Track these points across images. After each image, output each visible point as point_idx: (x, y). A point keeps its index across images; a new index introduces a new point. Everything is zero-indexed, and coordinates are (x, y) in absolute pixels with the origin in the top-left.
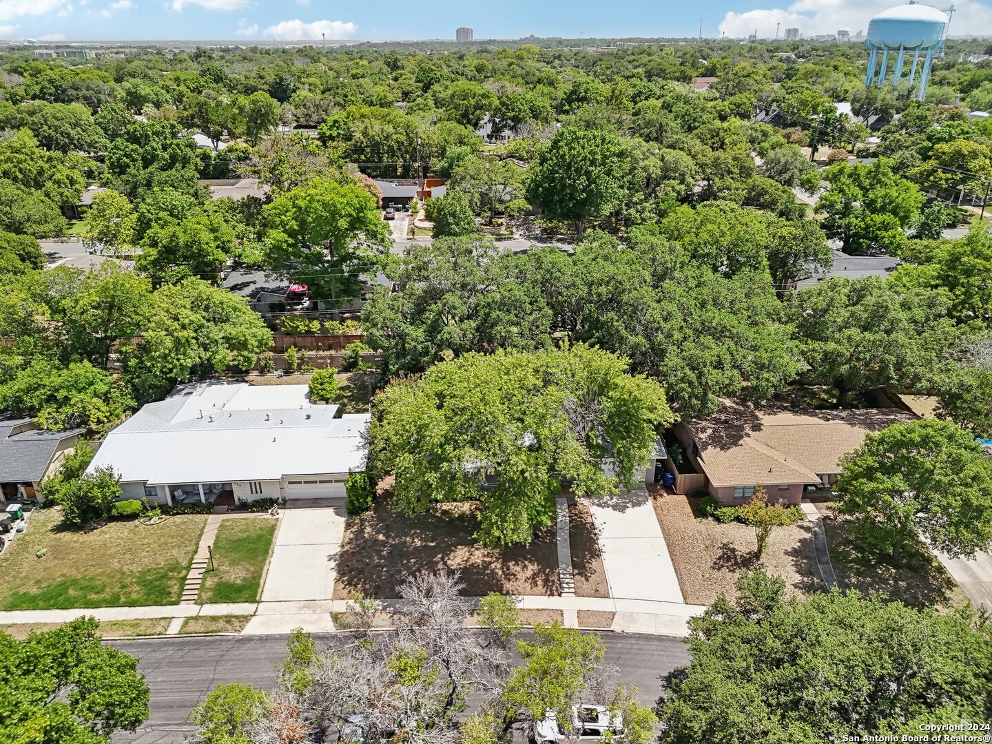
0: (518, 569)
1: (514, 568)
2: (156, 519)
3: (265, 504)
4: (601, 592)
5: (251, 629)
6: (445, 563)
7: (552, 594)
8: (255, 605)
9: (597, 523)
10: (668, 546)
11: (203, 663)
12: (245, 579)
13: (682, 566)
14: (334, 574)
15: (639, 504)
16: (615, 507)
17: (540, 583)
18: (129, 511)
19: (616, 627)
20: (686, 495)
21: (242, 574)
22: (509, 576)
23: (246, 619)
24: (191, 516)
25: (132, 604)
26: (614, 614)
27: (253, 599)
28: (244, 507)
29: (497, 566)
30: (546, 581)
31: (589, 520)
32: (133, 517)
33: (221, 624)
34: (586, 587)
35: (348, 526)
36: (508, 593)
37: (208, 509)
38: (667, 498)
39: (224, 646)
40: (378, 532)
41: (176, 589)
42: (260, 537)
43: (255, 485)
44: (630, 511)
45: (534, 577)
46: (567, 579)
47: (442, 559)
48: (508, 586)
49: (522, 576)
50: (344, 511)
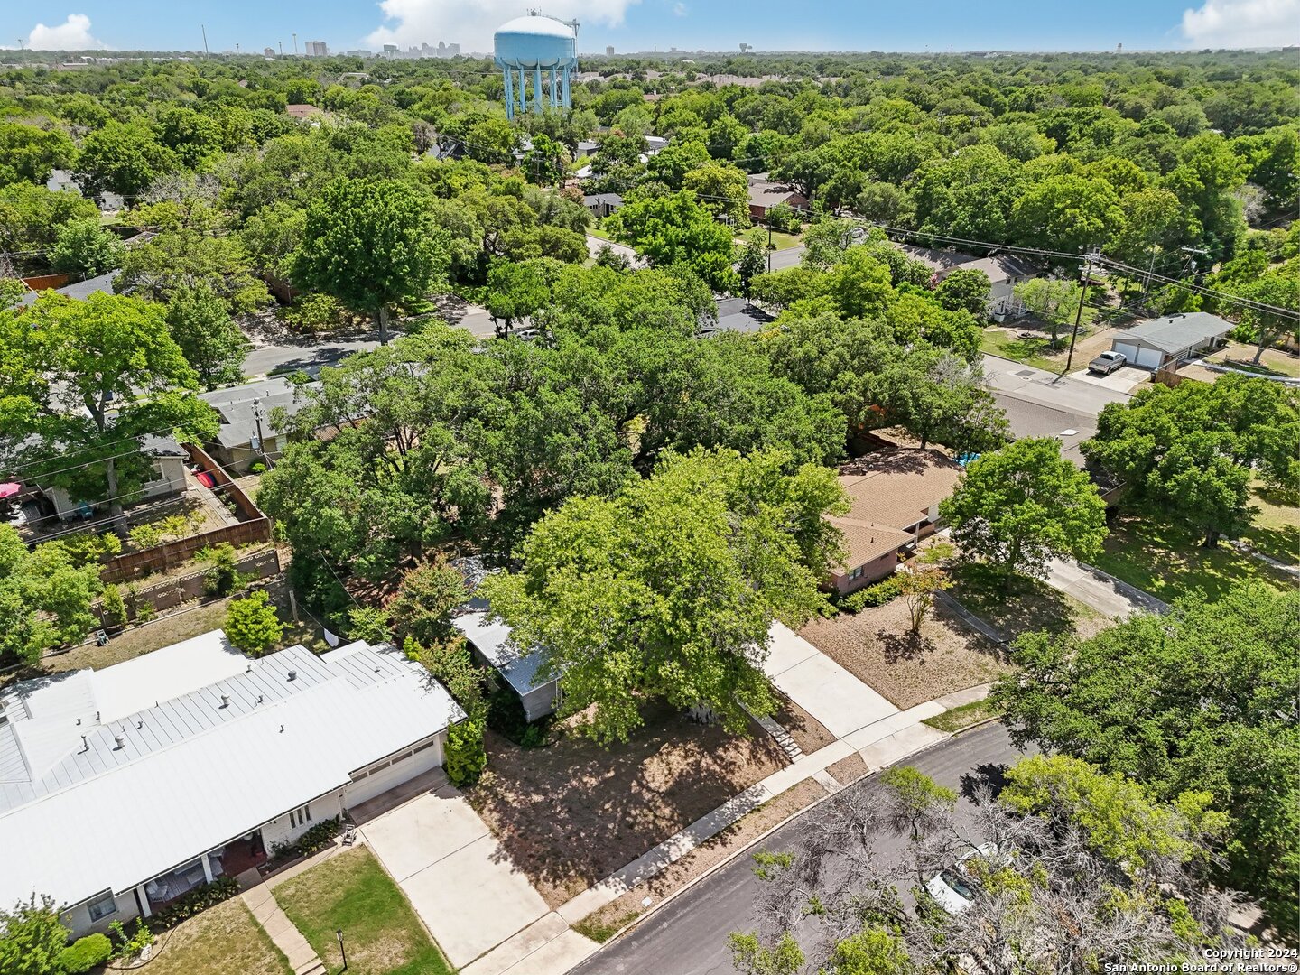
0: (732, 753)
1: (728, 755)
2: (151, 948)
4: (826, 739)
6: (649, 790)
7: (784, 766)
10: (834, 659)
12: (407, 954)
13: (864, 674)
14: (522, 878)
17: (764, 759)
21: (397, 948)
22: (730, 766)
26: (858, 754)
28: (287, 855)
30: (768, 753)
32: (99, 967)
34: (809, 739)
35: (478, 804)
36: (742, 789)
37: (231, 886)
40: (527, 794)
42: (367, 883)
43: (299, 814)
45: (753, 755)
46: (785, 740)
49: (741, 760)
50: (450, 788)
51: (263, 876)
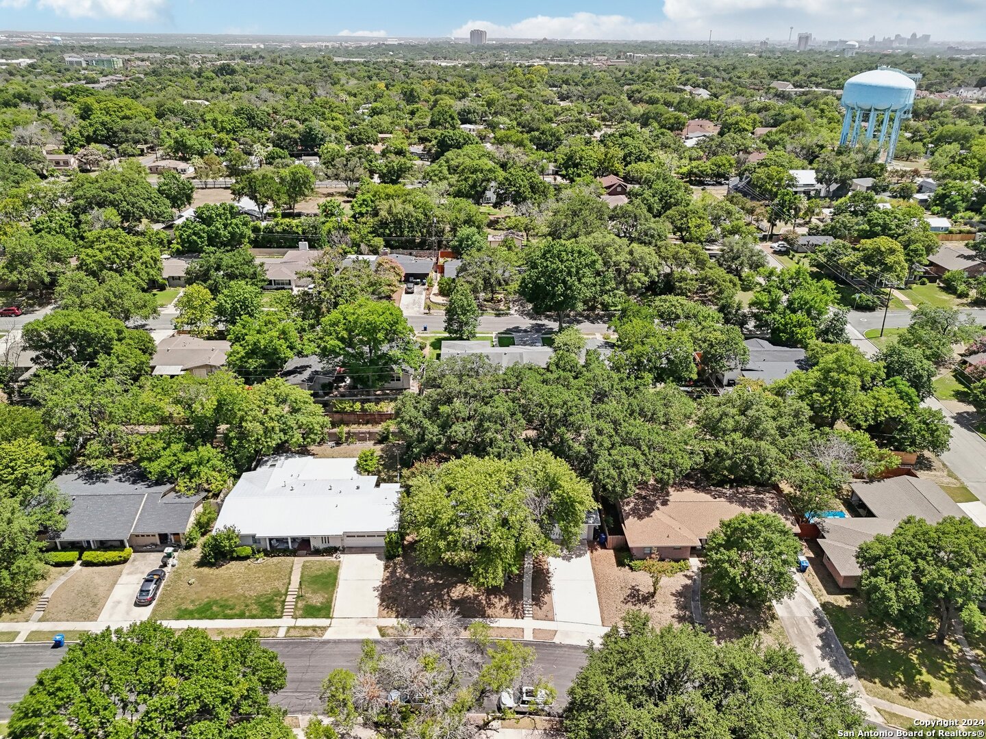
0: (497, 600)
1: (495, 600)
2: (262, 560)
3: (331, 551)
4: (549, 617)
5: (328, 635)
6: (449, 596)
7: (517, 618)
8: (329, 620)
9: (551, 570)
10: (597, 587)
11: (302, 656)
12: (322, 603)
13: (604, 600)
14: (378, 601)
15: (580, 556)
16: (564, 558)
17: (510, 610)
18: (244, 554)
19: (557, 640)
20: (614, 549)
21: (321, 599)
22: (490, 605)
23: (324, 629)
24: (283, 558)
25: (253, 617)
26: (556, 631)
27: (328, 616)
28: (317, 552)
29: (483, 598)
30: (514, 609)
31: (546, 567)
32: (246, 558)
33: (310, 632)
34: (540, 613)
35: (386, 567)
36: (489, 617)
37: (294, 553)
38: (600, 552)
39: (313, 646)
40: (405, 573)
41: (279, 608)
42: (330, 575)
43: (325, 539)
44: (574, 560)
45: (506, 605)
46: (527, 607)
47: (448, 593)
48: (489, 612)
49: (498, 605)
50: (383, 557)
51: (306, 555)
